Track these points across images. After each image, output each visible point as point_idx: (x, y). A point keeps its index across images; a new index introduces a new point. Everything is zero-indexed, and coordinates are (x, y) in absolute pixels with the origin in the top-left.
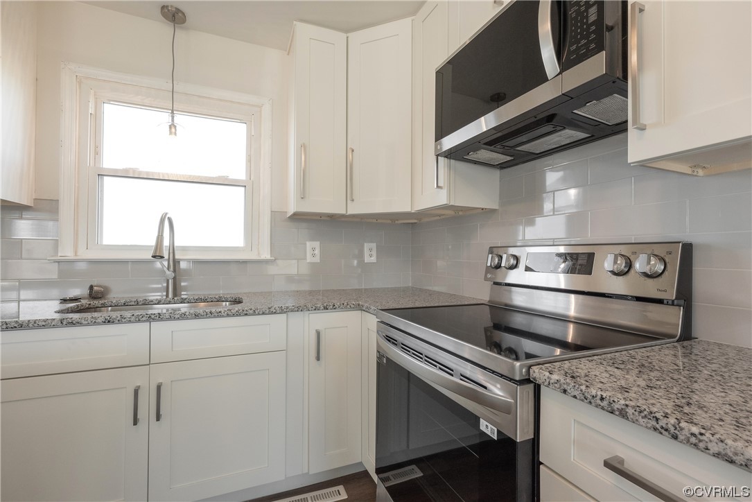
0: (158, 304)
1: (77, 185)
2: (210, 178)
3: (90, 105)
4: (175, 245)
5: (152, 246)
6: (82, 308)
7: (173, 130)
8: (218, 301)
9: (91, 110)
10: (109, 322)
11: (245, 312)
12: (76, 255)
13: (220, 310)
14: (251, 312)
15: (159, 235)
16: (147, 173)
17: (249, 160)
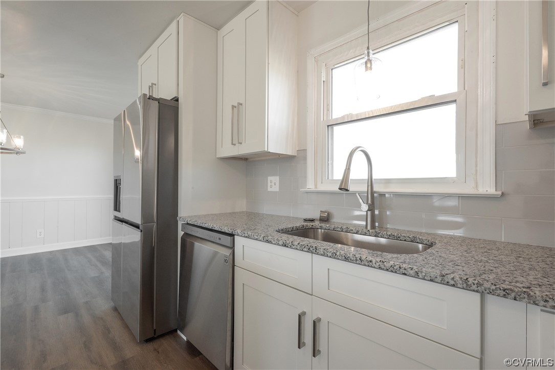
0: (357, 233)
1: (316, 136)
2: (412, 103)
3: (323, 75)
4: (374, 177)
5: (340, 180)
6: (307, 228)
7: (369, 65)
8: (412, 241)
9: (323, 79)
10: (285, 245)
11: (404, 271)
12: (316, 188)
13: (371, 259)
14: (412, 272)
15: (346, 169)
16: (357, 115)
17: (463, 65)
